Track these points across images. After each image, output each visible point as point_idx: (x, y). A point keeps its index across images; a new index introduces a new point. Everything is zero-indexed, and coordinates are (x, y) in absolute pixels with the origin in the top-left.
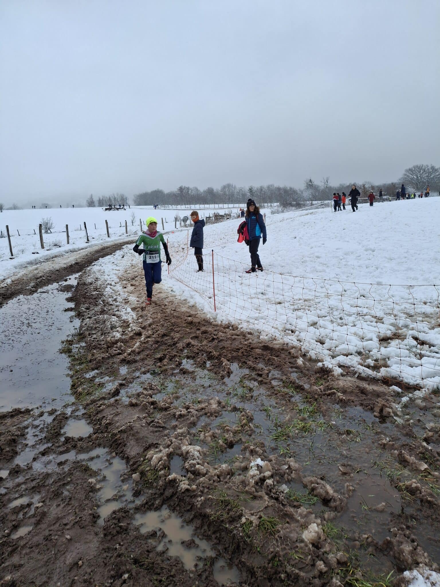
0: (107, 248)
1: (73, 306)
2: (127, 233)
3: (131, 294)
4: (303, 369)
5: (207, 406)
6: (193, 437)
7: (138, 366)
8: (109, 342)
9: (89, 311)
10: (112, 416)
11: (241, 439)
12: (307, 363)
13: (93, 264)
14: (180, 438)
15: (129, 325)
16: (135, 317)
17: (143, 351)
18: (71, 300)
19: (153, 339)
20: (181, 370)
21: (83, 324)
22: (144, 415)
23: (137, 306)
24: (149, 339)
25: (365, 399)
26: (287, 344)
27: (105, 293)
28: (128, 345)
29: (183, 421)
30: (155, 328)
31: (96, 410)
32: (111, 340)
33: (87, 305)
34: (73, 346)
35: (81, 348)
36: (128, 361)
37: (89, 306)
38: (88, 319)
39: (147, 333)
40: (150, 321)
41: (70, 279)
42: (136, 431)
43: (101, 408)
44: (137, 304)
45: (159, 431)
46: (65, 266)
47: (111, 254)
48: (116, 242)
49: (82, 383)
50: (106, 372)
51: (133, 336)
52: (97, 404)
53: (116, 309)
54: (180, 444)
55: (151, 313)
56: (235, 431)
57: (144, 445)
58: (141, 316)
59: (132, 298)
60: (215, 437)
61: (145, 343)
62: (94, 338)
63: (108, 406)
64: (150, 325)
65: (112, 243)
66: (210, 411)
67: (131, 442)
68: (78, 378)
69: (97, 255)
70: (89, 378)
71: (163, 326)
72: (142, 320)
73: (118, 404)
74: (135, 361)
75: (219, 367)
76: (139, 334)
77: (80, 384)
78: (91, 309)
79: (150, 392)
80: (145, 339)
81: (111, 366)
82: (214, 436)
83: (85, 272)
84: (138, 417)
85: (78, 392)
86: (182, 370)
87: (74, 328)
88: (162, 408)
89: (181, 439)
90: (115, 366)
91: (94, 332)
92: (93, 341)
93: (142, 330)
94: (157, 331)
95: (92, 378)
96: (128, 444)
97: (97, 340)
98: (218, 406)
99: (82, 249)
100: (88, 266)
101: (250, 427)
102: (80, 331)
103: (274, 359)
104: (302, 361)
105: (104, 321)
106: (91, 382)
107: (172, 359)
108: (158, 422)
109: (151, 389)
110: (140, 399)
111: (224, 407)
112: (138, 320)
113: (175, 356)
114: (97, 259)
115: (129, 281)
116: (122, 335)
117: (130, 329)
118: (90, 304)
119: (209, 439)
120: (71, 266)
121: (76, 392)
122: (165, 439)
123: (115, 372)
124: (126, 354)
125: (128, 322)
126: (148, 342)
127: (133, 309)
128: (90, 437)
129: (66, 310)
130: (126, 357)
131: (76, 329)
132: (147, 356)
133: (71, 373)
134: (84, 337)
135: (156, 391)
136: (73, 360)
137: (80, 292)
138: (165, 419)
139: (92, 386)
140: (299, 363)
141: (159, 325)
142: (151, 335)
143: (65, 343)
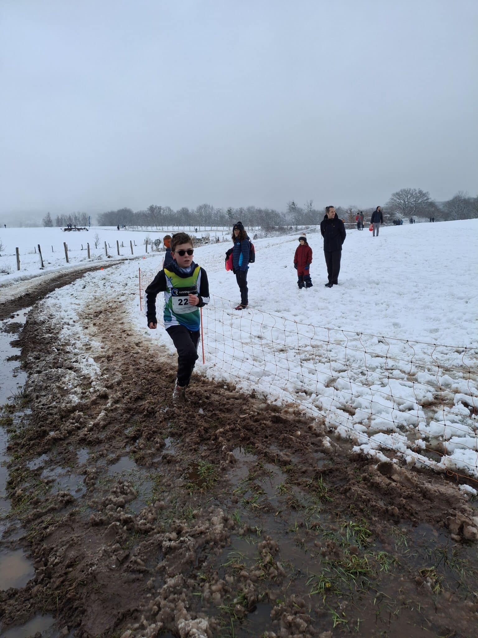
0: (66, 275)
1: (19, 354)
2: (89, 258)
3: (93, 338)
4: (333, 454)
5: (208, 529)
6: (192, 592)
7: (102, 451)
8: (63, 410)
9: (39, 362)
10: (64, 548)
11: (267, 594)
12: (336, 445)
13: (47, 296)
14: (172, 597)
15: (90, 383)
16: (99, 372)
17: (109, 423)
18: (18, 344)
19: (124, 406)
20: (164, 457)
21: (30, 382)
22: (113, 547)
23: (101, 354)
24: (118, 406)
25: (431, 508)
26: (305, 414)
27: (60, 336)
28: (89, 413)
29: (174, 558)
30: (126, 388)
31: (42, 533)
32: (66, 406)
33: (37, 354)
34: (14, 414)
35: (26, 418)
36: (90, 441)
37: (39, 354)
38: (37, 375)
39: (115, 396)
40: (119, 377)
41: (18, 315)
42: (102, 582)
43: (48, 530)
44: (102, 352)
45: (138, 579)
46: (13, 298)
47: (70, 283)
48: (77, 269)
49: (23, 480)
50: (59, 458)
51: (96, 400)
52: (42, 522)
53: (74, 360)
54: (173, 610)
55: (120, 364)
56: (256, 578)
57: (115, 612)
58: (106, 369)
59: (96, 343)
60: (226, 591)
61: (112, 410)
62: (43, 405)
63: (59, 527)
64: (119, 383)
65: (71, 269)
66: (213, 537)
67: (93, 606)
68: (17, 470)
69: (53, 284)
70: (34, 471)
71: (136, 384)
72: (108, 376)
73: (74, 521)
74: (99, 442)
75: (217, 452)
76: (105, 397)
77: (20, 481)
78: (42, 359)
79: (121, 499)
80: (112, 405)
81: (65, 450)
82: (224, 591)
83: (36, 307)
84: (105, 551)
85: (17, 495)
86: (166, 458)
87: (18, 386)
88: (141, 530)
89: (173, 601)
90: (71, 448)
91: (44, 394)
92: (42, 409)
93: (108, 391)
94: (128, 392)
95: (37, 470)
96: (89, 610)
97: (47, 406)
98: (224, 527)
99: (35, 276)
100: (41, 299)
101: (277, 569)
102: (25, 391)
103: (291, 439)
104: (330, 442)
105: (58, 377)
106: (35, 477)
107: (151, 438)
108: (136, 562)
109: (123, 492)
110: (106, 511)
111: (233, 528)
112: (102, 375)
113: (154, 432)
114: (52, 290)
115: (91, 318)
116: (82, 398)
117: (91, 390)
118: (40, 351)
119: (218, 596)
120: (21, 298)
121: (14, 494)
122: (148, 599)
123: (71, 460)
124: (86, 429)
125: (90, 378)
126: (116, 409)
127: (97, 359)
128: (28, 589)
129: (9, 359)
130: (86, 435)
131: (21, 387)
132: (116, 432)
133: (9, 459)
134: (31, 401)
135: (130, 497)
136: (13, 438)
137: (28, 333)
138: (146, 553)
139: (37, 485)
140: (326, 445)
141: (130, 382)
142: (120, 397)
143: (4, 410)
